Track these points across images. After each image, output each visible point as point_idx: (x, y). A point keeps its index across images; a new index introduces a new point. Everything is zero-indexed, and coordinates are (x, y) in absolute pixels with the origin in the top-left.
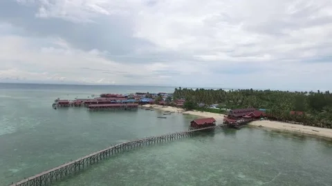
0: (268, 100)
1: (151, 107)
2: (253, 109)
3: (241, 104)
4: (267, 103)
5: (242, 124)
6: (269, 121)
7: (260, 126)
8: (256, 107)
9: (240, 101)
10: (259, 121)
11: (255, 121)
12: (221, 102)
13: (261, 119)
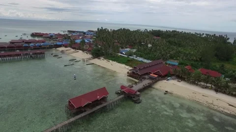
1: (62, 52)
10: (165, 81)
11: (161, 81)
12: (132, 46)
13: (169, 78)
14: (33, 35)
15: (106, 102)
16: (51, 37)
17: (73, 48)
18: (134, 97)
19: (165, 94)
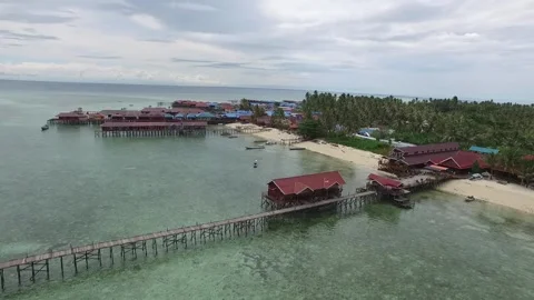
0: (490, 123)
1: (238, 130)
2: (456, 145)
3: (428, 130)
4: (490, 129)
5: (419, 189)
6: (494, 185)
7: (470, 200)
8: (463, 140)
9: (426, 123)
10: (468, 181)
11: (457, 181)
12: (386, 124)
13: (475, 175)
14: (176, 105)
15: (339, 196)
16: (210, 108)
17: (260, 124)
18: (397, 197)
19: (467, 201)
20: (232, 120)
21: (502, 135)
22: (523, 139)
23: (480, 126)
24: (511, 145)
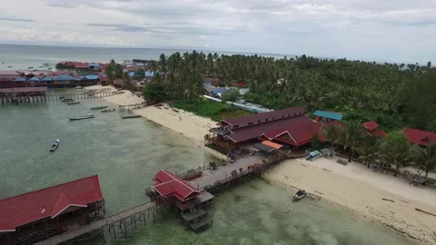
13: (312, 154)
14: (60, 66)
16: (90, 69)
17: (117, 87)
18: (187, 212)
20: (94, 82)
21: (349, 94)
22: (367, 100)
23: (332, 83)
24: (355, 106)
